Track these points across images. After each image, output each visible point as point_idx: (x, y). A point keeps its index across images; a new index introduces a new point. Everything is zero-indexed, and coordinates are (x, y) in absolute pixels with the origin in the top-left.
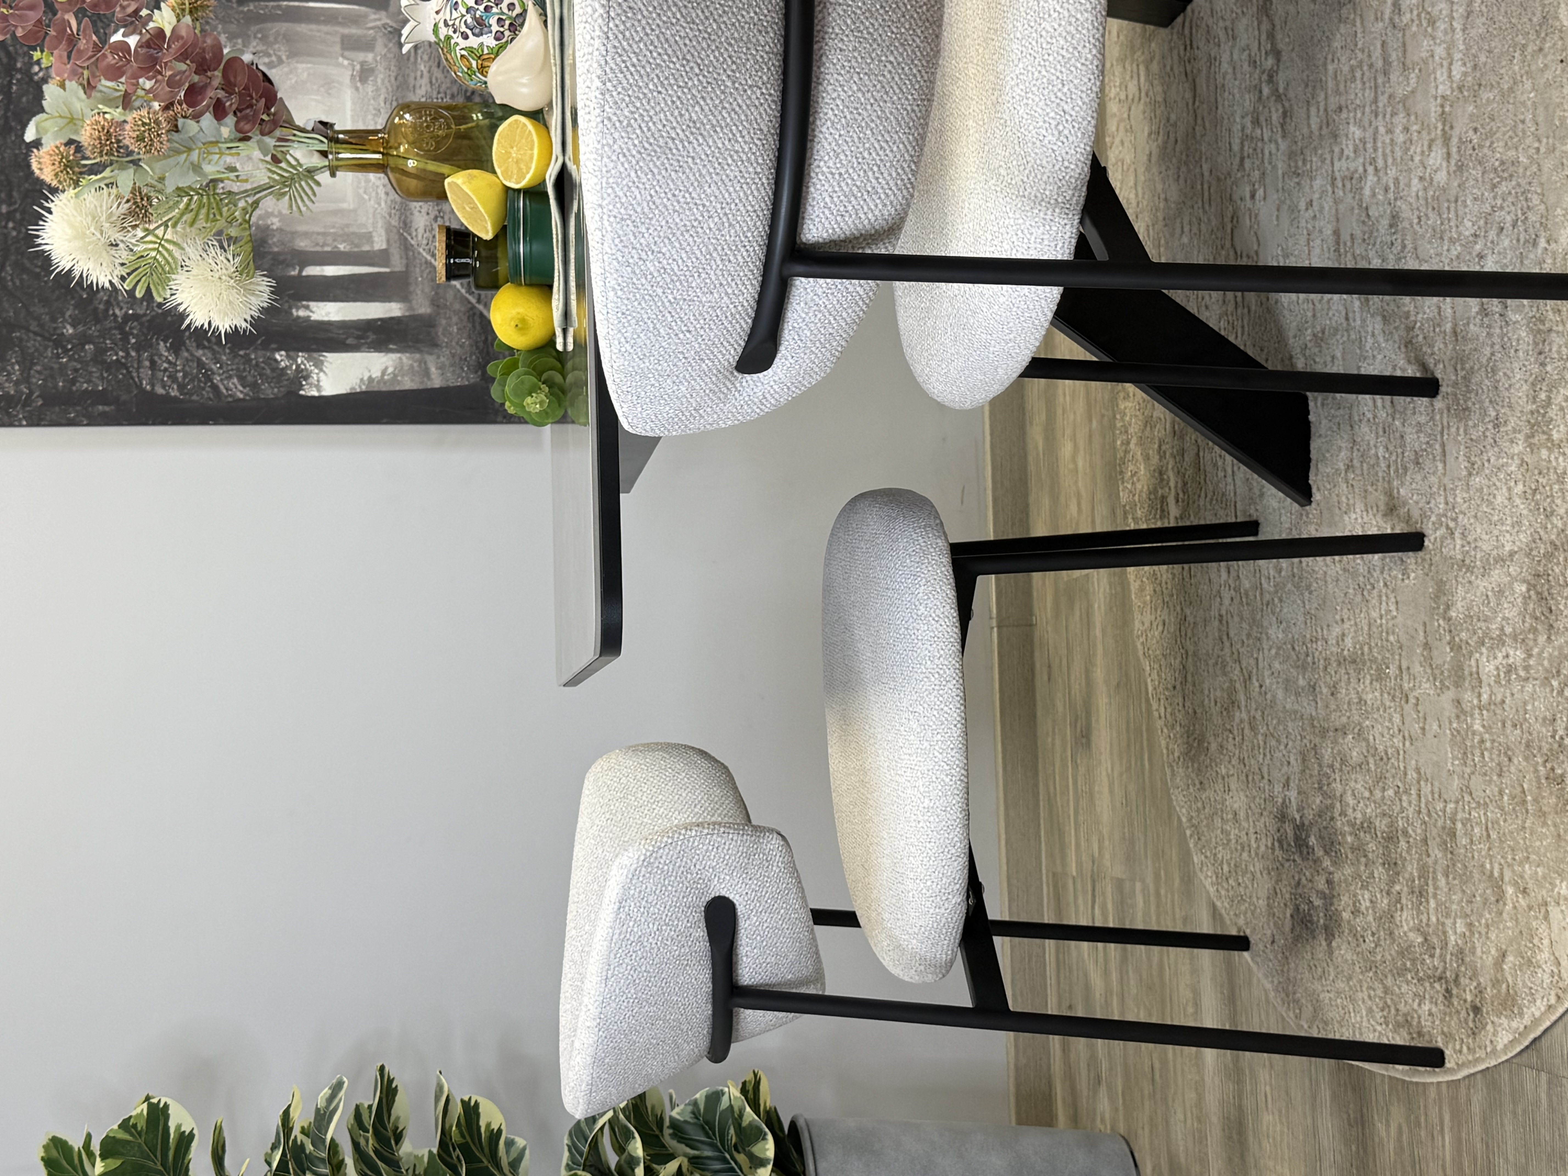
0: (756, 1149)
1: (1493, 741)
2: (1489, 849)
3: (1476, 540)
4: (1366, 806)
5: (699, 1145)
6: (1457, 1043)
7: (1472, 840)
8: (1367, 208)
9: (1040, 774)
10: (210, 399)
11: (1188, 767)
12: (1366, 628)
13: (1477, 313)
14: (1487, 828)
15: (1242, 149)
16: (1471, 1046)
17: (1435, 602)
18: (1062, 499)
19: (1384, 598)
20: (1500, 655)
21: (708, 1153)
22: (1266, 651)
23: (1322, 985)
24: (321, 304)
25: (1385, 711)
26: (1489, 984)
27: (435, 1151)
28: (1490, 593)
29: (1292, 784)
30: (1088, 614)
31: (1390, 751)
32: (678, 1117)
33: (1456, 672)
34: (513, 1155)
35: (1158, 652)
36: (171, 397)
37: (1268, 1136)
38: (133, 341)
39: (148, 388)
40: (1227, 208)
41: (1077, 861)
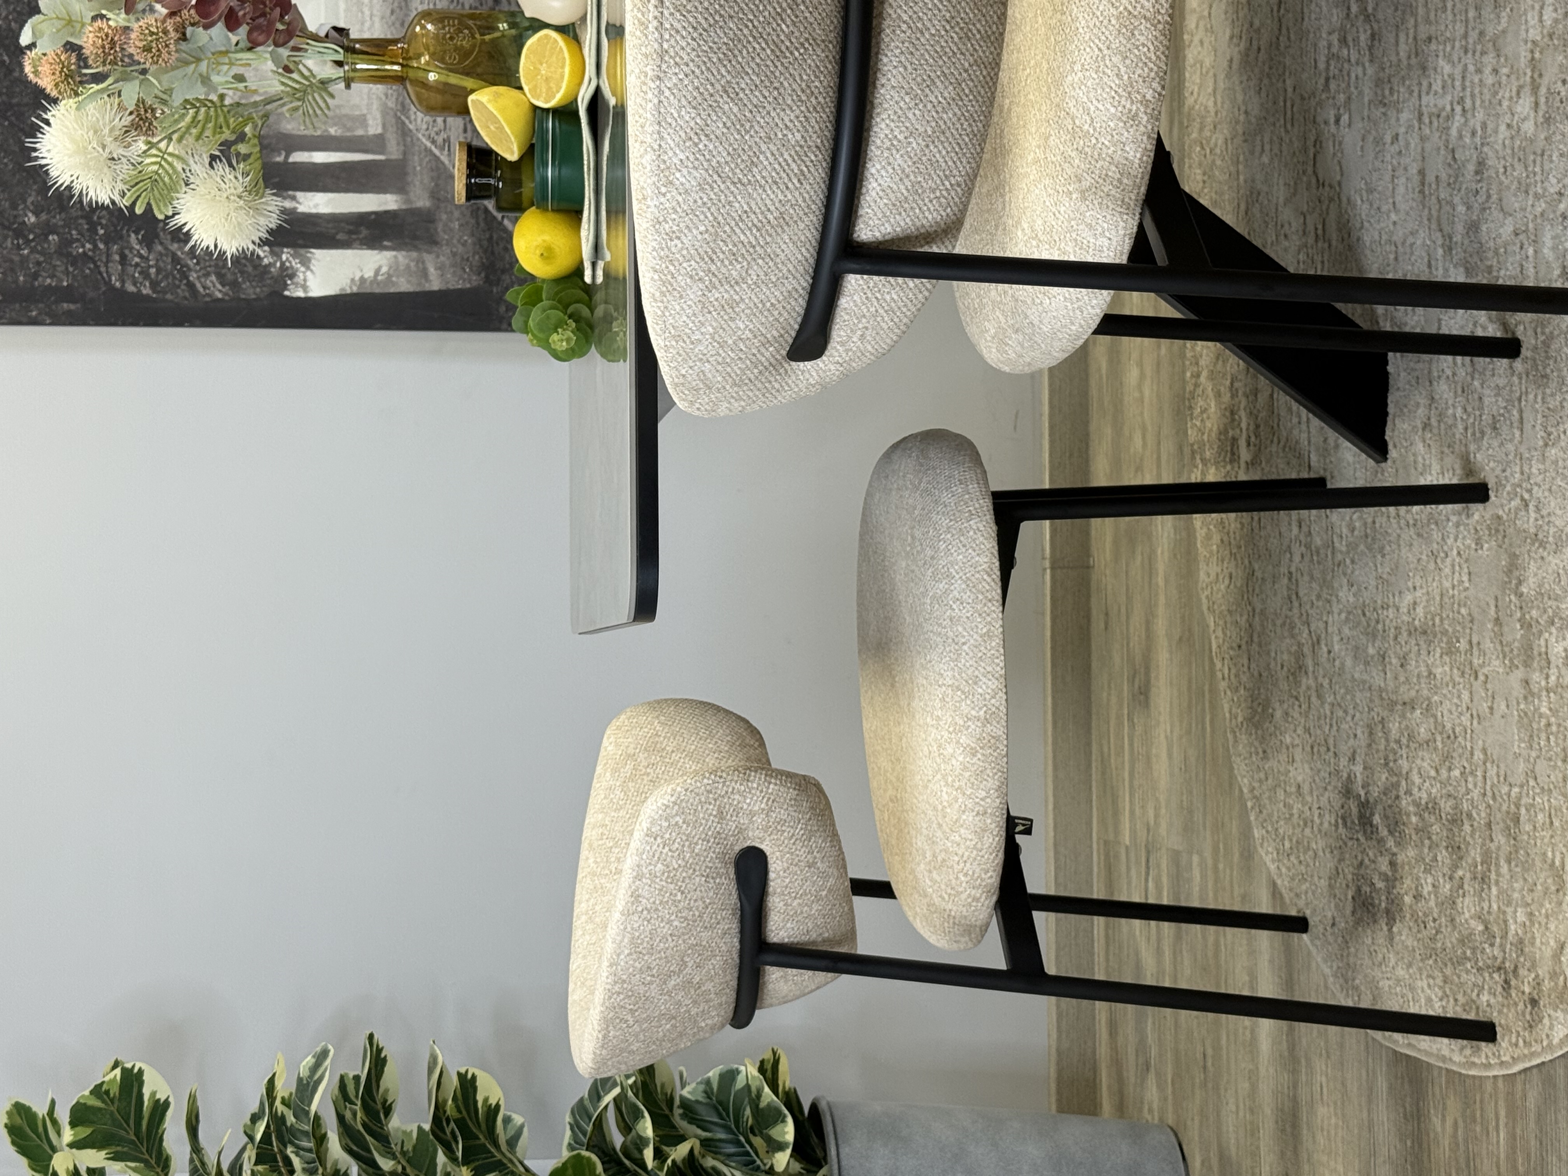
0: (775, 1132)
1: (1559, 725)
2: (1552, 837)
3: (1549, 514)
4: (1432, 785)
5: (713, 1127)
6: (1514, 1036)
7: (1535, 827)
8: (1453, 151)
9: (1094, 733)
10: (185, 298)
11: (1251, 734)
12: (1438, 598)
13: (1559, 276)
14: (1550, 815)
15: (1327, 69)
16: (1528, 1039)
17: (1509, 577)
19: (1457, 568)
21: (722, 1135)
22: (1336, 616)
23: (1383, 973)
24: (309, 195)
25: (1454, 687)
26: (1547, 976)
27: (427, 1127)
28: (1561, 571)
29: (1358, 758)
30: (1150, 559)
31: (1457, 730)
32: (689, 1096)
33: (1526, 651)
34: (511, 1132)
35: (1223, 607)
36: (142, 295)
37: (1322, 1130)
38: (101, 232)
39: (118, 284)
40: (1310, 131)
41: (1130, 829)
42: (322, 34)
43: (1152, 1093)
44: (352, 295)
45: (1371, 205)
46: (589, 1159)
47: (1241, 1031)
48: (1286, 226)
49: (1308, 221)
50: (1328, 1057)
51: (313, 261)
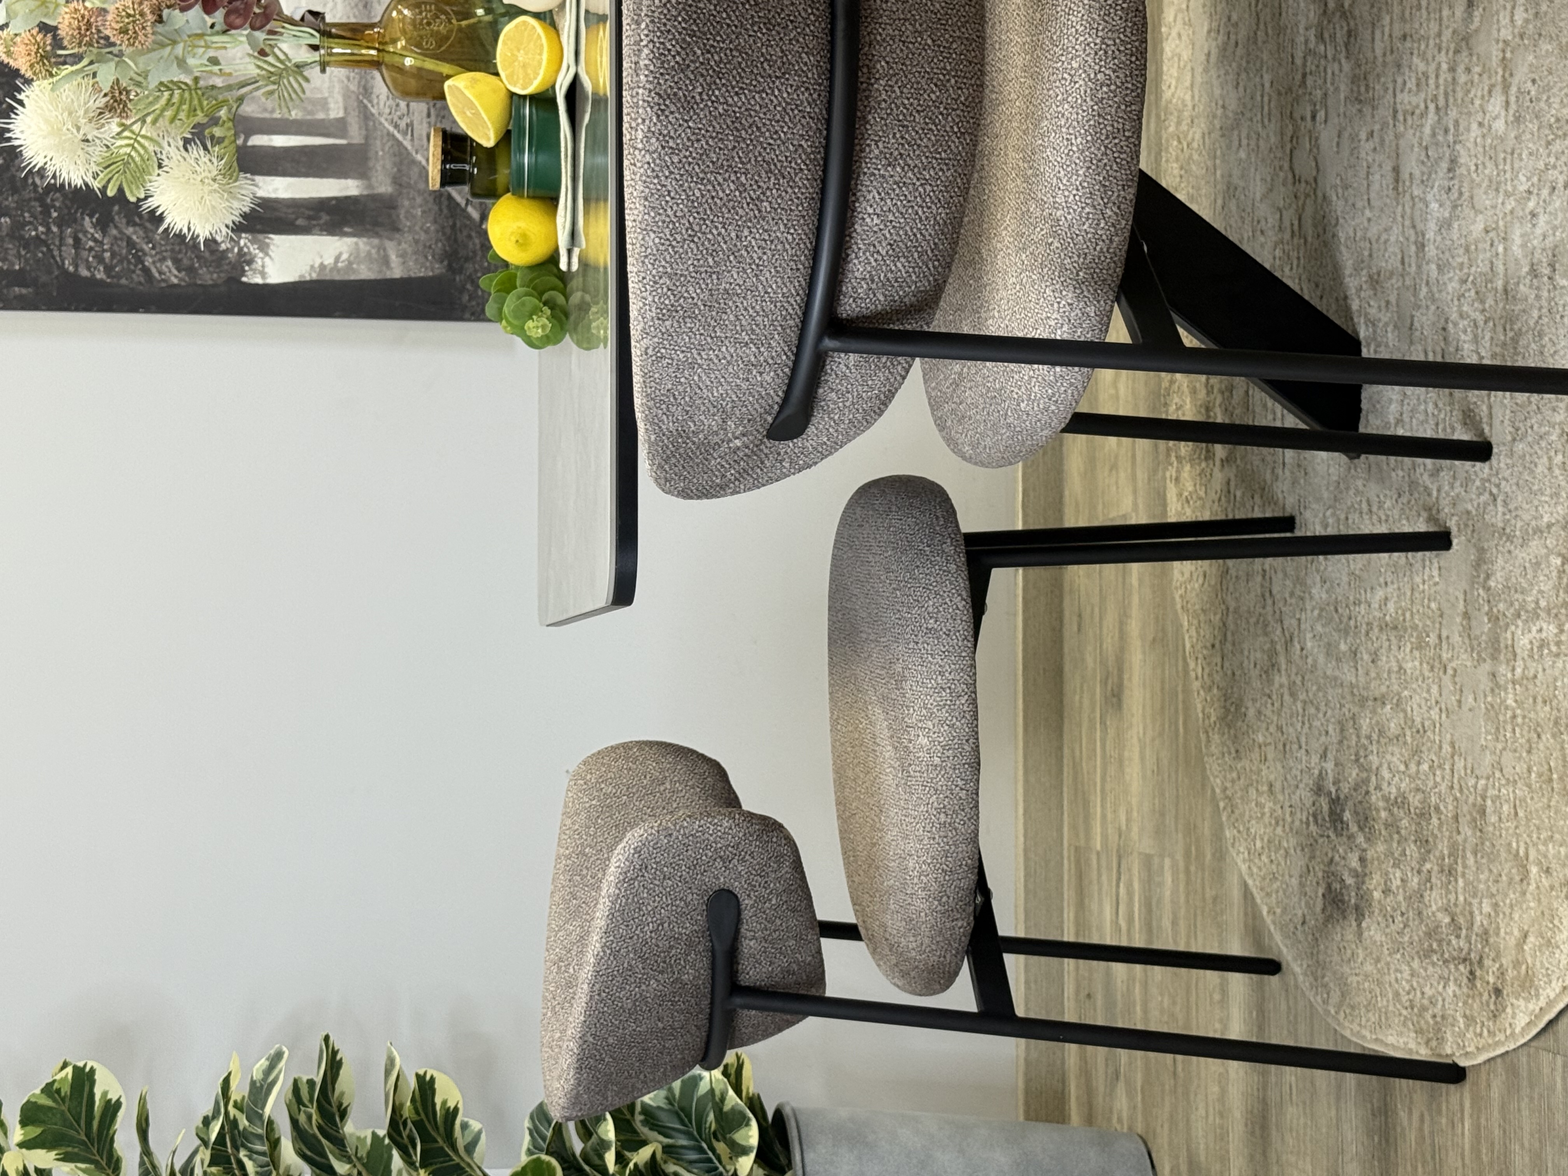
0: (738, 1136)
1: (1524, 717)
2: (1516, 827)
3: (1516, 509)
4: (1401, 780)
5: (674, 1133)
6: (1478, 1026)
7: (1500, 818)
8: (1426, 148)
9: (1066, 736)
10: (140, 283)
11: (1224, 734)
12: (1409, 593)
13: (1527, 273)
14: (1515, 806)
15: (1304, 65)
16: (1492, 1029)
17: (1476, 570)
19: (1427, 563)
20: (1534, 629)
22: (1309, 612)
23: (1351, 969)
24: (268, 179)
25: (1423, 682)
26: (1511, 965)
27: (382, 1132)
28: (1527, 565)
29: (1329, 755)
31: (1427, 723)
32: (651, 1104)
33: (1493, 644)
34: (469, 1139)
35: (1197, 607)
36: (96, 279)
37: (1291, 1130)
38: (55, 214)
39: (71, 269)
40: (1287, 126)
41: (1102, 834)
42: (297, 17)
43: (1121, 1103)
44: (312, 282)
45: (1346, 201)
46: (549, 1164)
48: (1263, 223)
49: (1284, 217)
51: (272, 247)
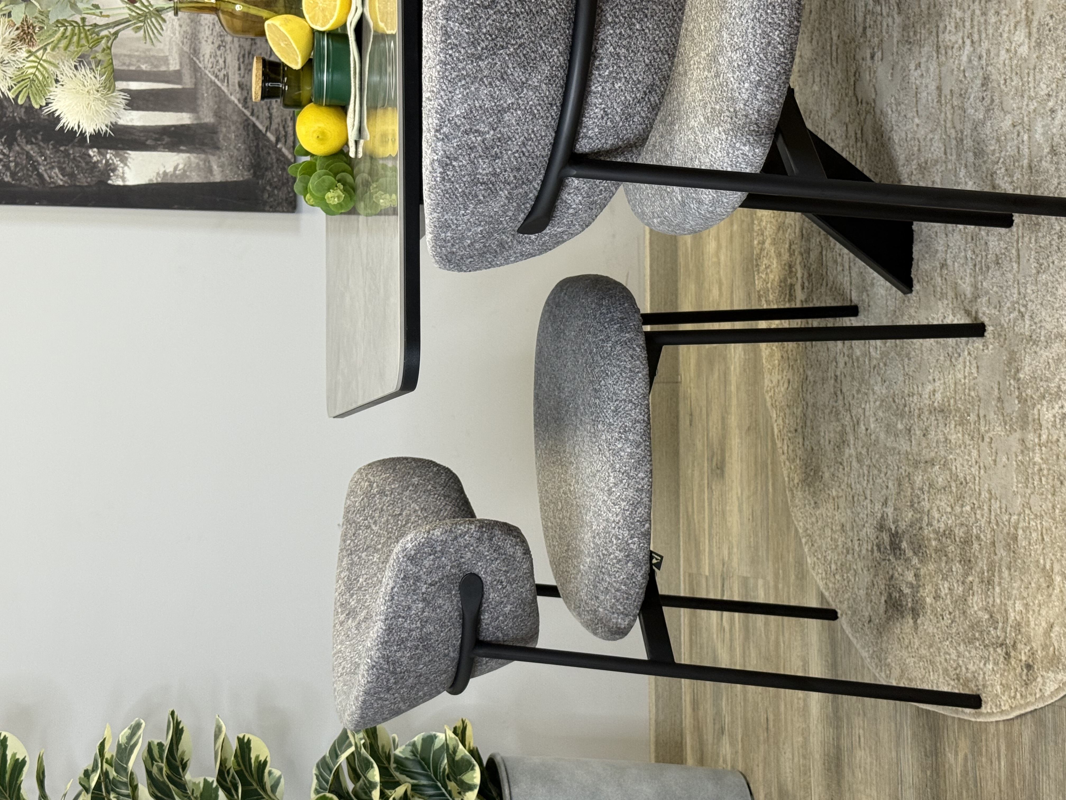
0: (466, 778)
1: (1049, 469)
2: (1043, 549)
3: (1041, 321)
4: (948, 518)
5: (418, 776)
6: (1013, 691)
7: (1030, 543)
8: (964, 71)
9: (681, 498)
10: (36, 185)
11: (805, 491)
12: (952, 386)
13: (1048, 153)
14: (1042, 533)
15: (865, 20)
16: (1024, 693)
17: (1008, 367)
18: (706, 285)
19: (968, 363)
20: (1057, 407)
21: (424, 782)
22: (872, 403)
23: (909, 653)
25: (965, 448)
26: (1040, 648)
27: (212, 779)
28: (1050, 361)
29: (889, 503)
30: (725, 374)
31: (968, 478)
32: (401, 755)
33: (1022, 419)
34: (273, 781)
35: (783, 403)
36: (5, 182)
37: (860, 767)
40: (851, 65)
41: (709, 564)
43: (726, 749)
44: (157, 184)
45: (899, 113)
46: (332, 799)
47: (796, 701)
48: (833, 134)
49: (849, 129)
50: (865, 714)
51: (129, 160)
